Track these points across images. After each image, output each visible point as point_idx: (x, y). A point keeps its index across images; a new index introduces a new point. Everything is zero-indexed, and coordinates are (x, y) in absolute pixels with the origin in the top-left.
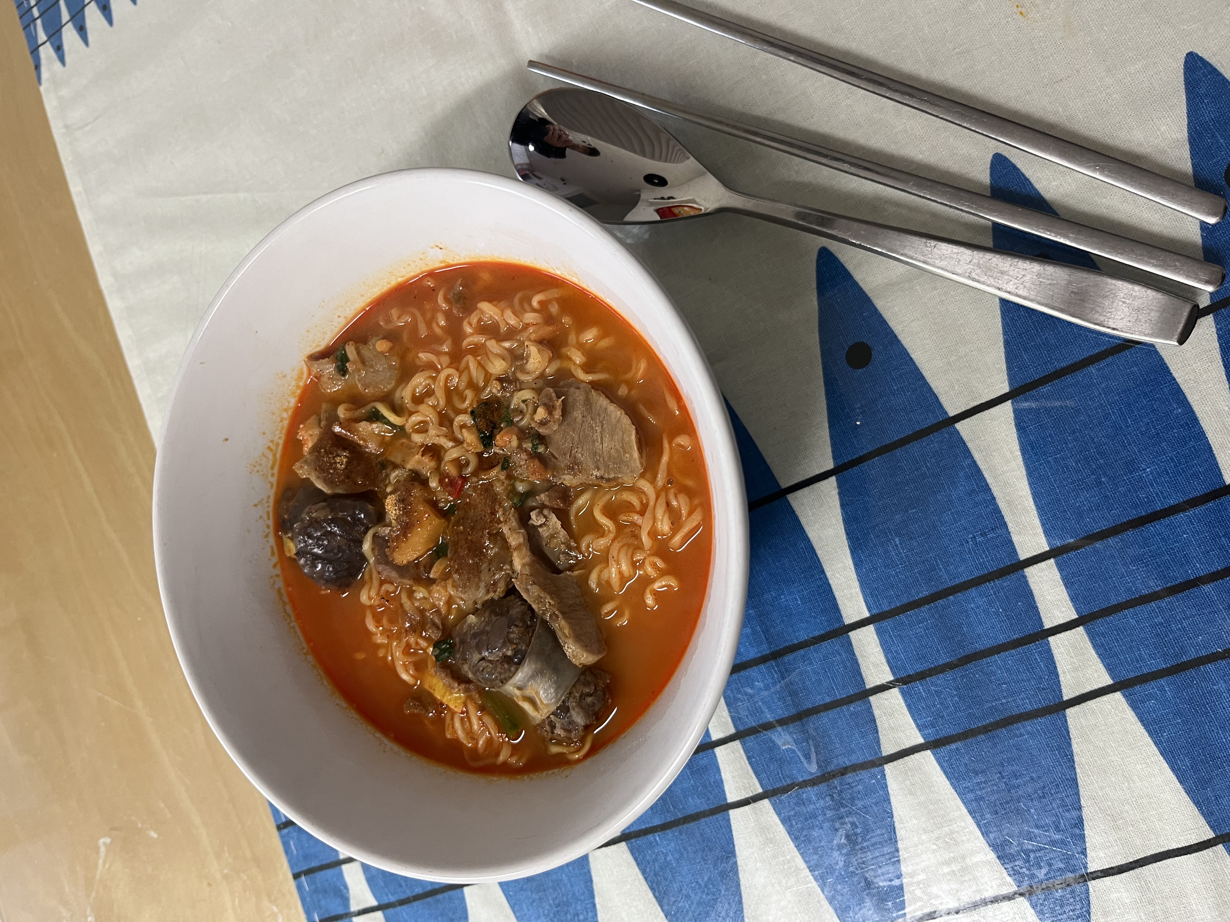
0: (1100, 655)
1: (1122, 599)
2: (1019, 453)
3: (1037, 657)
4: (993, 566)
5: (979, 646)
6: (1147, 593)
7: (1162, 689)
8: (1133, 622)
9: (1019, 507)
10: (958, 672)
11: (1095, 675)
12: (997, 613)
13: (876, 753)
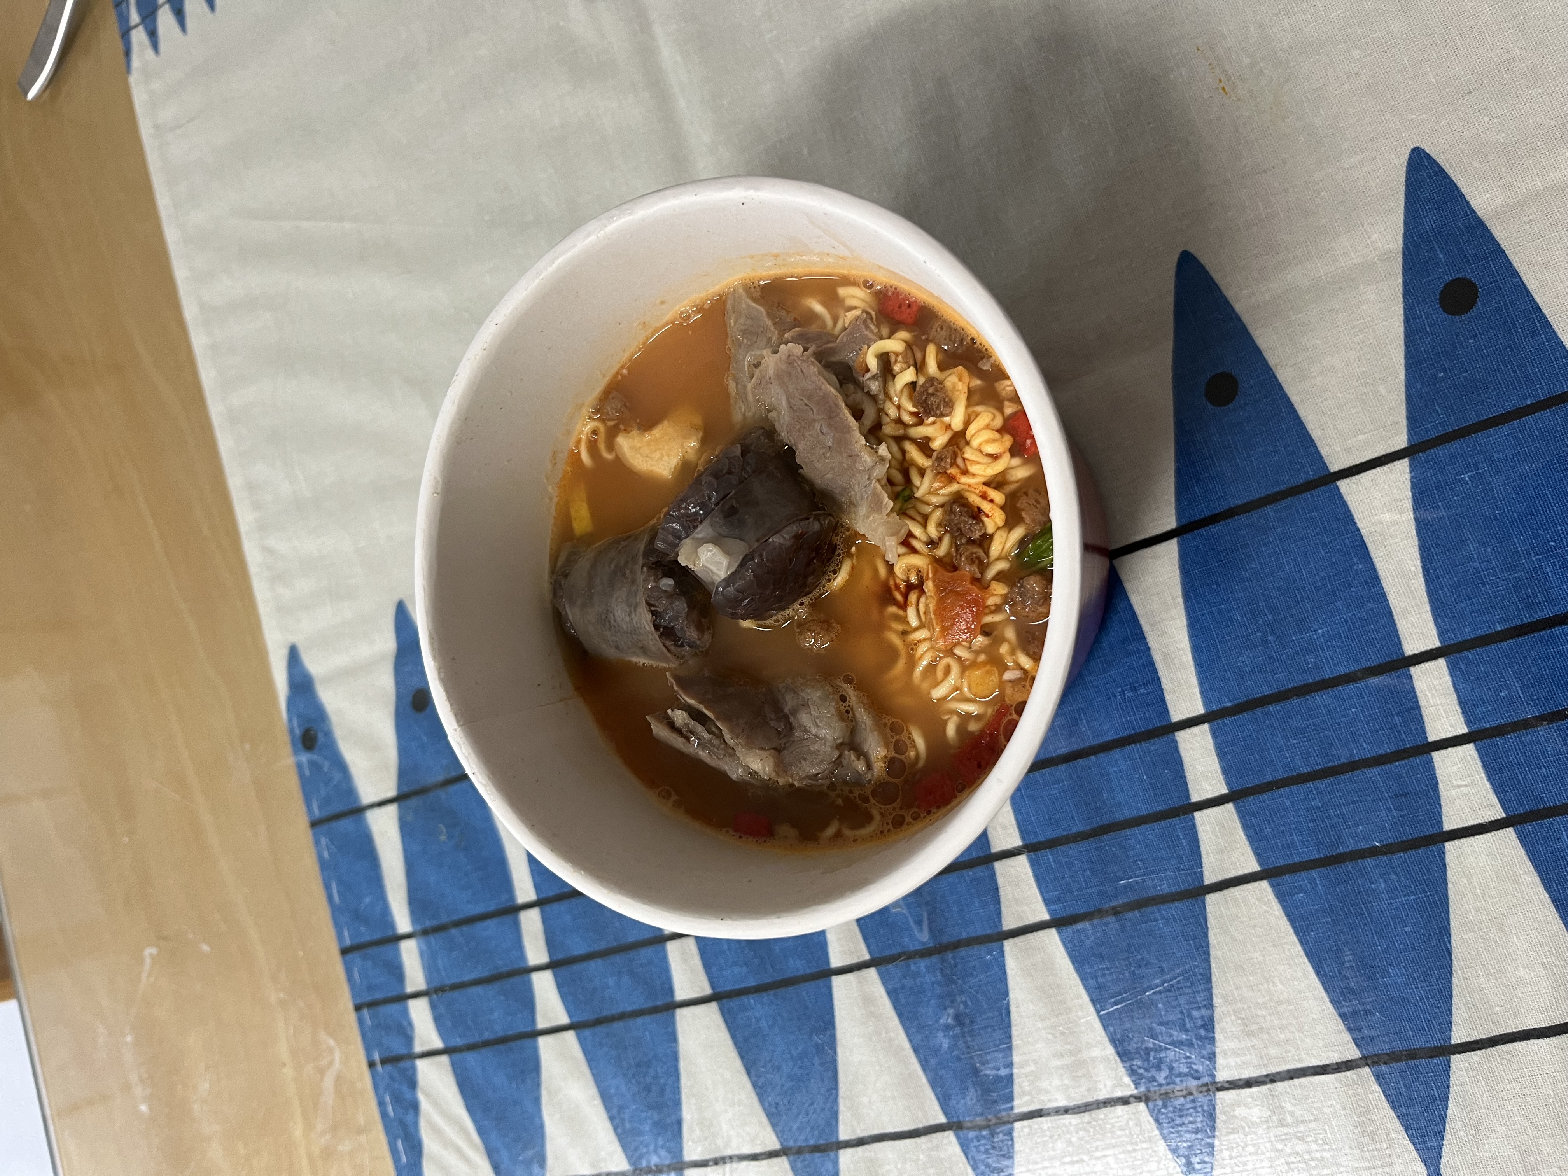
0: (1249, 837)
1: (1278, 776)
2: (1180, 600)
3: (1180, 834)
4: (1141, 727)
5: (1119, 816)
6: (1306, 771)
7: (1312, 882)
8: (1288, 803)
9: (1176, 661)
10: (1092, 843)
11: (1242, 858)
12: (1141, 780)
13: (996, 926)
